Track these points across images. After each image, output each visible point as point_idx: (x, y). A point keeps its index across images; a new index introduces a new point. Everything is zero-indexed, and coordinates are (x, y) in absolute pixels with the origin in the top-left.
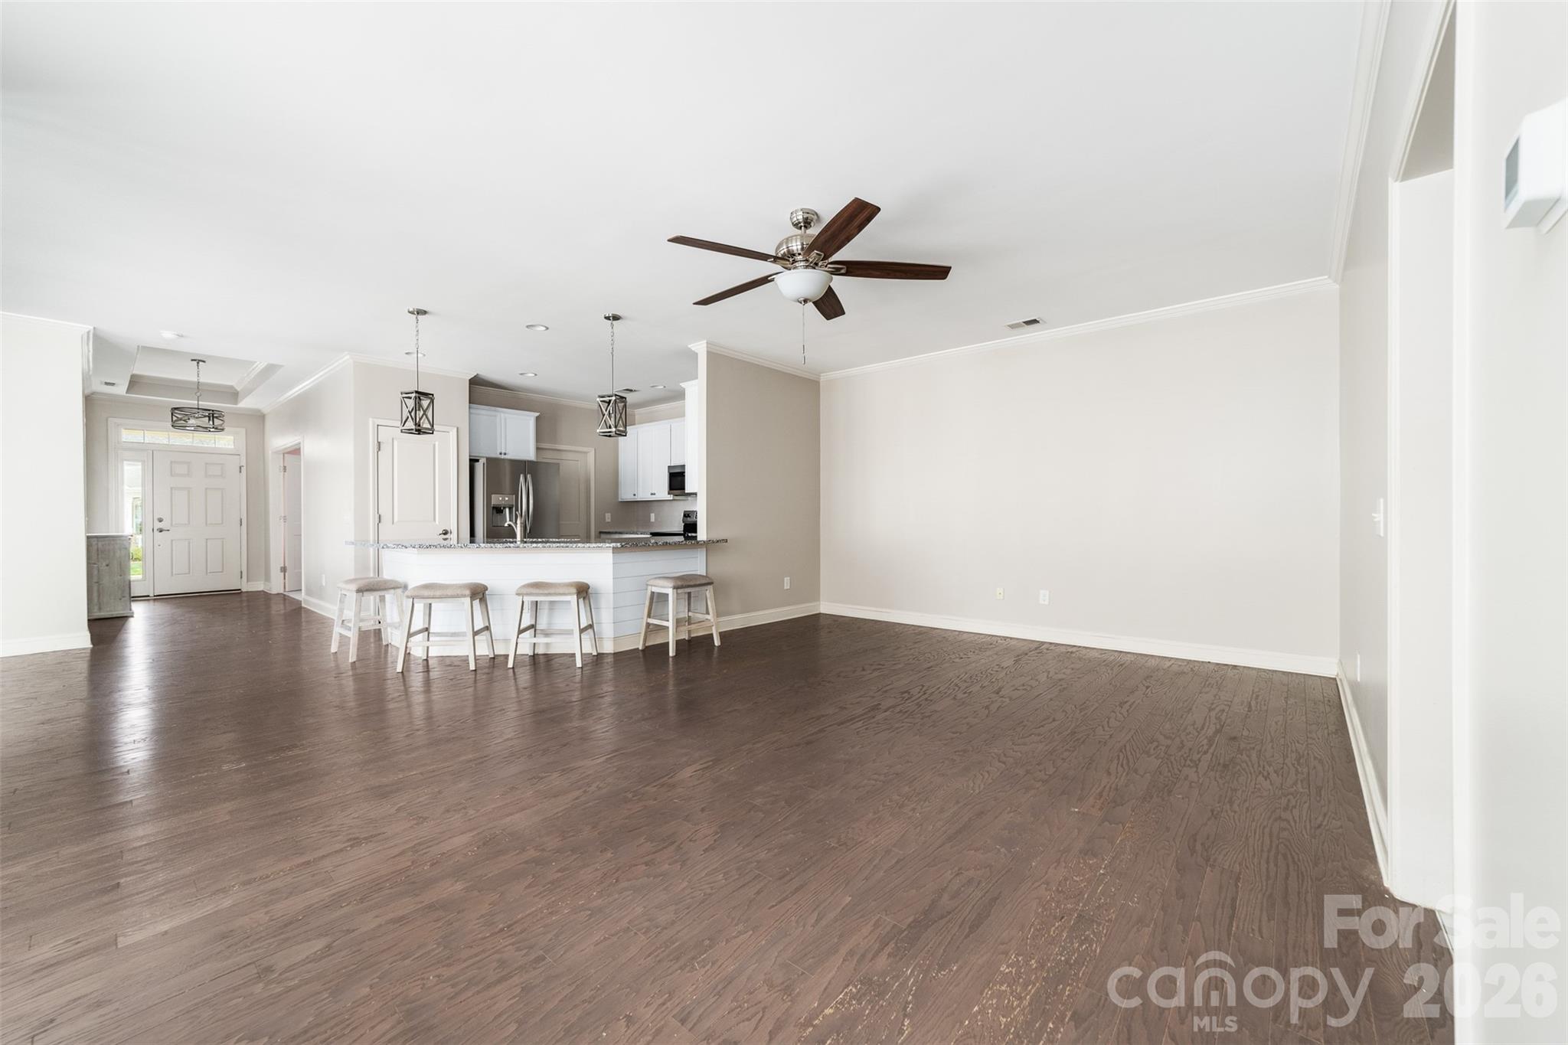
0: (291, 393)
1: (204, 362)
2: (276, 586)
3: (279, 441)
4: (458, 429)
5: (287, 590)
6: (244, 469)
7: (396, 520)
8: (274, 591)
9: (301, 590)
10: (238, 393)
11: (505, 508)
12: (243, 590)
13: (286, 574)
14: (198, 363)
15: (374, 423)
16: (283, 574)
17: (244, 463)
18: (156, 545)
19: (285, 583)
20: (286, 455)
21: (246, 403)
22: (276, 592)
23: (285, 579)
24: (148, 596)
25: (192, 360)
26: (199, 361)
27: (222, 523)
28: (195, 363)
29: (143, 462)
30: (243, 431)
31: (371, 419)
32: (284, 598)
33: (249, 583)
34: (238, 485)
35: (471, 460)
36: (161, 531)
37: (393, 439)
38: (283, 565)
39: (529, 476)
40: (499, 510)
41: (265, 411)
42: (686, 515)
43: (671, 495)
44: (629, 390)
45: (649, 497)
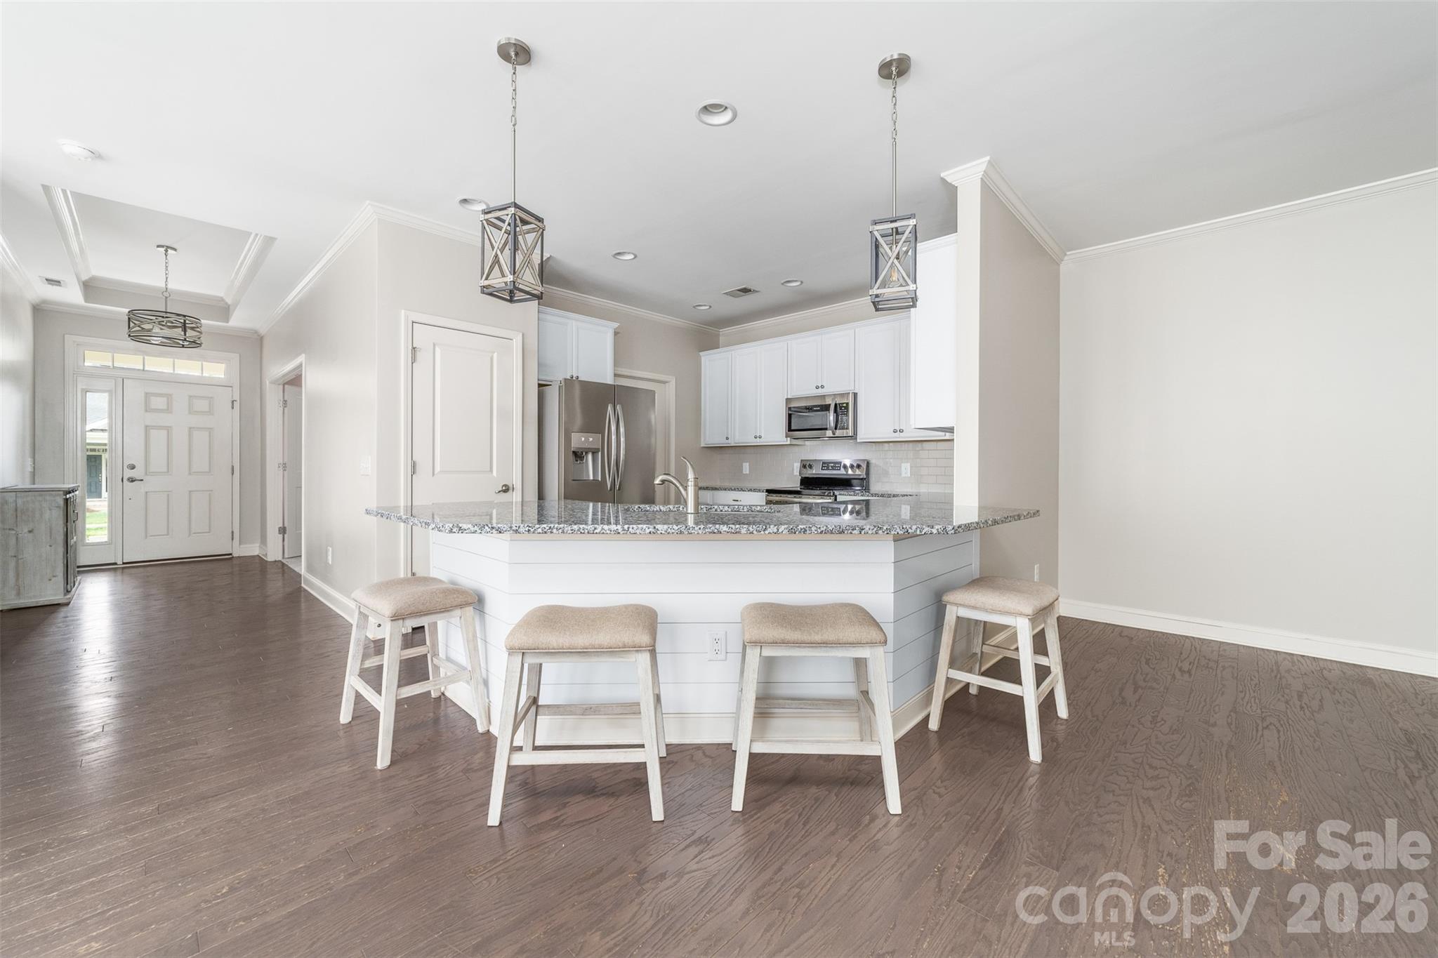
0: (290, 298)
1: (175, 250)
2: (273, 553)
3: (279, 369)
4: (523, 335)
5: (286, 556)
6: (237, 405)
7: (438, 469)
8: (270, 558)
9: (301, 556)
10: (229, 306)
11: (586, 453)
12: (235, 555)
13: (286, 536)
14: (166, 251)
15: (407, 318)
16: (281, 535)
17: (237, 397)
18: (126, 498)
19: (283, 546)
20: (286, 386)
21: (238, 320)
22: (273, 560)
23: (283, 540)
24: (115, 564)
25: (158, 246)
26: (168, 247)
27: (210, 471)
28: (162, 250)
29: (110, 392)
30: (236, 357)
31: (403, 311)
32: (282, 566)
33: (241, 546)
34: (227, 423)
35: (540, 385)
36: (132, 481)
37: (434, 345)
38: (281, 525)
39: (618, 407)
40: (578, 455)
41: (263, 331)
42: (805, 465)
43: (789, 439)
44: (746, 291)
45: (751, 441)
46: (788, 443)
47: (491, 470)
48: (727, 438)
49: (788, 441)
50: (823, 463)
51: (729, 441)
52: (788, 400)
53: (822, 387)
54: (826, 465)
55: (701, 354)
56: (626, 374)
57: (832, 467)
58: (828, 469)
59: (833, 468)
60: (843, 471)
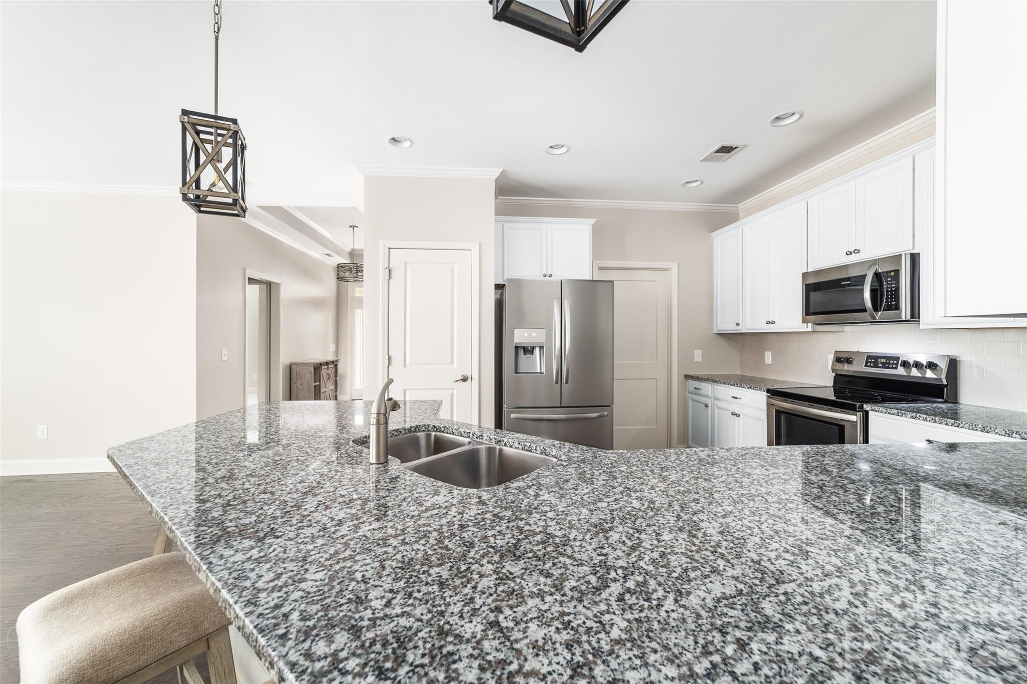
1: (357, 227)
4: (480, 245)
7: (408, 362)
11: (533, 347)
14: (354, 229)
15: (385, 244)
26: (354, 226)
37: (406, 264)
39: (565, 302)
40: (525, 350)
42: (841, 359)
43: (810, 325)
44: (726, 150)
45: (762, 327)
46: (810, 329)
47: (452, 362)
48: (738, 324)
49: (809, 327)
50: (869, 357)
51: (740, 327)
52: (805, 275)
53: (857, 251)
54: (873, 360)
55: (713, 234)
56: (610, 266)
57: (882, 363)
58: (876, 366)
59: (884, 366)
60: (901, 371)
